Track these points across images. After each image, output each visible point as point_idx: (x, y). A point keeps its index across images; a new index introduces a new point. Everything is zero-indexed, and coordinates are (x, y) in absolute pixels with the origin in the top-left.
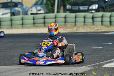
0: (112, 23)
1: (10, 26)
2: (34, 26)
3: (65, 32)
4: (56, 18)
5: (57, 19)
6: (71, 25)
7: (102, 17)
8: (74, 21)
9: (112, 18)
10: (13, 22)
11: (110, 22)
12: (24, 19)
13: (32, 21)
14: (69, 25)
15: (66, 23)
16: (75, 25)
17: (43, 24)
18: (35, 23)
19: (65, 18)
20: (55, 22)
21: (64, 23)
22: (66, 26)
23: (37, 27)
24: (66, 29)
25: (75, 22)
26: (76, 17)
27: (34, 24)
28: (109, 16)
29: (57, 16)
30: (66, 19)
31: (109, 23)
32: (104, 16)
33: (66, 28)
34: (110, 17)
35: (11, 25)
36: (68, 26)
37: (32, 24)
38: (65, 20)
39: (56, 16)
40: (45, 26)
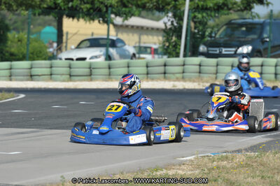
0: (278, 76)
1: (107, 77)
2: (147, 78)
3: (201, 87)
4: (184, 65)
5: (186, 67)
6: (210, 77)
7: (262, 66)
8: (215, 72)
9: (278, 68)
10: (112, 70)
11: (276, 74)
12: (130, 65)
13: (144, 70)
14: (205, 77)
15: (202, 75)
16: (216, 78)
17: (163, 75)
18: (150, 72)
19: (200, 65)
20: (183, 72)
21: (198, 74)
22: (202, 80)
23: (153, 79)
24: (201, 84)
25: (217, 73)
26: (217, 65)
27: (148, 74)
28: (274, 64)
29: (186, 63)
30: (202, 67)
31: (273, 76)
32: (265, 64)
33: (203, 82)
34: (276, 66)
35: (110, 75)
36: (205, 79)
37: (144, 74)
38: (200, 69)
39: (184, 62)
40: (165, 78)
